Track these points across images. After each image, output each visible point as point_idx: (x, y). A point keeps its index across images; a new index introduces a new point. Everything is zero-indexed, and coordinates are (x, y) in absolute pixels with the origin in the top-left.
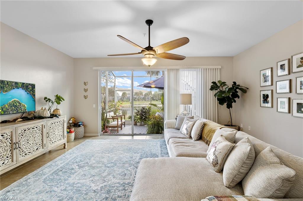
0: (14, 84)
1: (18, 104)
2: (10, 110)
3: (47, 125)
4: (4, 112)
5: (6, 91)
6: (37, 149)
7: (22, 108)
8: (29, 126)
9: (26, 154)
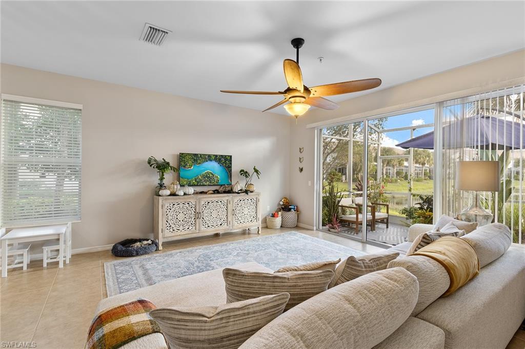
0: (207, 157)
1: (211, 175)
2: (203, 180)
3: (233, 202)
4: (198, 182)
5: (199, 163)
6: (221, 225)
7: (215, 179)
8: (213, 199)
9: (208, 226)
